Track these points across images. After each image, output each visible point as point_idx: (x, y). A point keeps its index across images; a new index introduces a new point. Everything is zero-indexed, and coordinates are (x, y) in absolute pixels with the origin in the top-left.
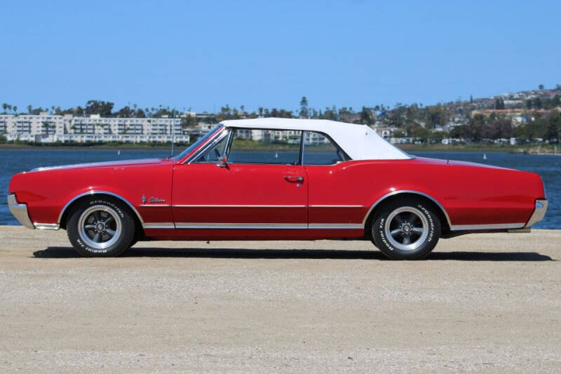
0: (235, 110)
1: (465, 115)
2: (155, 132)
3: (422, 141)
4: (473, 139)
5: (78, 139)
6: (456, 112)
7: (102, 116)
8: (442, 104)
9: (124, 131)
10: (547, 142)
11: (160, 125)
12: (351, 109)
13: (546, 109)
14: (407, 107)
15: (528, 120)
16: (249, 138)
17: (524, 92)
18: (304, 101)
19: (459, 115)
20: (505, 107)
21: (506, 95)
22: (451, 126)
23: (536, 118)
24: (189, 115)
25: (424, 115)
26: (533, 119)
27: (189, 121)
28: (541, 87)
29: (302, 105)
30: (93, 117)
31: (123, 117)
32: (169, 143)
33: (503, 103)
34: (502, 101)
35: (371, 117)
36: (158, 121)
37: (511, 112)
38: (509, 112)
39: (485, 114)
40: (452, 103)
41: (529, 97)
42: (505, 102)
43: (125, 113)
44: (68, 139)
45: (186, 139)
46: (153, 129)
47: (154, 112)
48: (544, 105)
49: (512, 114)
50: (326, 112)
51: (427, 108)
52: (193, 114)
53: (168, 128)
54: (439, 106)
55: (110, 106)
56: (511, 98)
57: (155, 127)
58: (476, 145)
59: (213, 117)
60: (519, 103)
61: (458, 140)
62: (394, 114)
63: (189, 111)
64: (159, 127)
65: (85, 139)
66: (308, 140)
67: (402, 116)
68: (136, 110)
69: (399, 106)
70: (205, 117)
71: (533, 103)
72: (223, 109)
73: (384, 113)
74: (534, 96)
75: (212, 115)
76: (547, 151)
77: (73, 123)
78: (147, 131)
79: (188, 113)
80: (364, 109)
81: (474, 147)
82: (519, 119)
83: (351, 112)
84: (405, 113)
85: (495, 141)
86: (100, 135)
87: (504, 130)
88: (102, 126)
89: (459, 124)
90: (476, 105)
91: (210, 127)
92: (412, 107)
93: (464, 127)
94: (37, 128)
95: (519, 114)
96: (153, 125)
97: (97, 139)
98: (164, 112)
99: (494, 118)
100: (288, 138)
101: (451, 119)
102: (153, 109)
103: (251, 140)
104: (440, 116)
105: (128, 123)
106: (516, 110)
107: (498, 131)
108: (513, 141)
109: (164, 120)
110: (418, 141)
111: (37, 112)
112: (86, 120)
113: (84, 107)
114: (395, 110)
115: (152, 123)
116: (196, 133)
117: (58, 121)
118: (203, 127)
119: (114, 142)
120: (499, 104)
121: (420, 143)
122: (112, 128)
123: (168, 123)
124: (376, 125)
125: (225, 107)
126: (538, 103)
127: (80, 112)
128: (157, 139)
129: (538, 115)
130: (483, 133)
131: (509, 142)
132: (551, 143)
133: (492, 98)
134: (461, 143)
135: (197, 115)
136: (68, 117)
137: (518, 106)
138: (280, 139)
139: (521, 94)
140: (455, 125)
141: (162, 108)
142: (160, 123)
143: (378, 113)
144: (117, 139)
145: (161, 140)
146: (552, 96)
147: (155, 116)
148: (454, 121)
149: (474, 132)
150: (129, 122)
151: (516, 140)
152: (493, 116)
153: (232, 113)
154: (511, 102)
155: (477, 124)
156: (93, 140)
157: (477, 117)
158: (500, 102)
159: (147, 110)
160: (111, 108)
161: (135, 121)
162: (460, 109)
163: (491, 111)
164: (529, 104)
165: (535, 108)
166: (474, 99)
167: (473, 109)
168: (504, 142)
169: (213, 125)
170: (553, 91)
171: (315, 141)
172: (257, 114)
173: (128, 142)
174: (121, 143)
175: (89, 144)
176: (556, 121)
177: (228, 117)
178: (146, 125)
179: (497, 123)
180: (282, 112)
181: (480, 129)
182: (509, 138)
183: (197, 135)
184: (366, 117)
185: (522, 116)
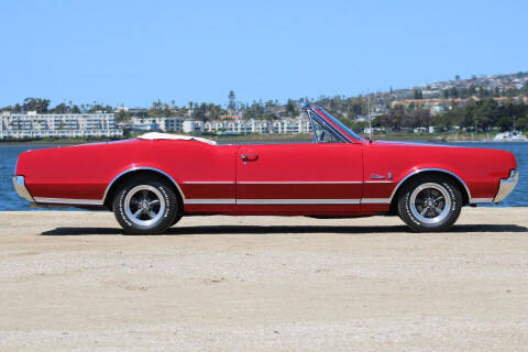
0: (166, 105)
1: (385, 106)
2: (89, 127)
4: (393, 128)
5: (16, 136)
6: (377, 103)
7: (38, 112)
8: (364, 95)
9: (60, 126)
10: (464, 129)
11: (94, 121)
12: (277, 101)
13: (462, 98)
14: (330, 99)
15: (446, 109)
17: (441, 83)
18: (232, 95)
19: (380, 105)
20: (423, 97)
21: (424, 85)
22: (372, 117)
23: (453, 107)
24: (122, 111)
25: (347, 106)
26: (450, 108)
27: (122, 116)
28: (457, 77)
29: (229, 98)
30: (30, 113)
31: (58, 113)
32: (103, 137)
33: (421, 94)
34: (421, 92)
35: (296, 109)
36: (92, 116)
37: (429, 102)
38: (427, 102)
39: (404, 104)
40: (373, 94)
41: (446, 88)
42: (424, 92)
43: (61, 109)
44: (6, 135)
45: (119, 133)
46: (88, 125)
47: (89, 108)
48: (460, 95)
49: (431, 103)
50: (253, 106)
51: (349, 100)
52: (126, 109)
53: (103, 123)
54: (360, 98)
55: (46, 103)
56: (429, 88)
57: (89, 123)
58: (396, 134)
60: (437, 94)
61: (379, 129)
63: (122, 106)
64: (94, 123)
65: (22, 135)
66: (236, 129)
68: (72, 107)
69: (322, 98)
70: (137, 112)
71: (450, 93)
72: (155, 104)
73: (308, 106)
74: (451, 87)
75: (144, 110)
76: (464, 138)
77: (11, 120)
78: (83, 126)
79: (121, 108)
80: (289, 101)
81: (394, 135)
82: (437, 109)
83: (277, 104)
84: (329, 104)
85: (416, 131)
86: (38, 131)
87: (423, 119)
88: (40, 122)
89: (380, 115)
90: (395, 96)
91: (142, 121)
92: (335, 99)
93: (385, 117)
95: (437, 103)
96: (88, 121)
97: (35, 135)
98: (98, 108)
99: (413, 108)
100: (217, 130)
101: (372, 110)
102: (88, 105)
104: (362, 107)
105: (64, 119)
106: (434, 100)
107: (417, 120)
108: (431, 129)
109: (98, 116)
112: (23, 117)
113: (21, 104)
114: (318, 101)
115: (87, 119)
116: (128, 128)
118: (136, 121)
119: (51, 137)
120: (418, 95)
122: (49, 123)
123: (102, 118)
124: (301, 117)
125: (157, 102)
126: (455, 93)
127: (18, 109)
128: (92, 134)
129: (454, 104)
130: (403, 122)
131: (428, 131)
132: (468, 130)
133: (411, 88)
134: (384, 132)
135: (130, 110)
136: (7, 114)
137: (436, 96)
138: (210, 131)
139: (438, 85)
140: (376, 115)
141: (97, 104)
142: (94, 118)
143: (303, 105)
144: (53, 134)
145: (95, 134)
146: (468, 86)
147: (90, 112)
148: (375, 111)
149: (395, 121)
150: (64, 117)
151: (435, 128)
152: (412, 106)
153: (164, 108)
154: (429, 92)
155: (397, 114)
156: (30, 135)
157: (396, 107)
158: (419, 92)
159: (83, 107)
160: (47, 105)
161: (70, 116)
162: (381, 101)
163: (410, 101)
164: (446, 94)
165: (451, 97)
166: (394, 90)
167: (393, 99)
168: (423, 131)
169: (145, 119)
170: (469, 81)
171: (243, 131)
172: (187, 108)
173: (64, 137)
174: (57, 138)
175: (27, 140)
176: (472, 109)
177: (160, 111)
178: (82, 120)
179: (417, 112)
180: (211, 106)
181: (400, 119)
182: (427, 127)
183: (130, 130)
184: (291, 109)
185: (439, 105)
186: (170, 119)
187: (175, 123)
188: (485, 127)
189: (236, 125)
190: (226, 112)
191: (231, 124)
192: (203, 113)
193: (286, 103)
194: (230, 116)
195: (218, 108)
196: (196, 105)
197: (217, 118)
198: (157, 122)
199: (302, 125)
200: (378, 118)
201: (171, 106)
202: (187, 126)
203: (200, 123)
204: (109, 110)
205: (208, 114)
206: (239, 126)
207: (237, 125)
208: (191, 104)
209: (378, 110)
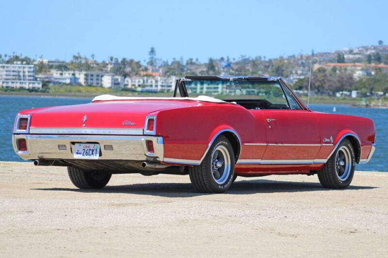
0: (86, 59)
1: (307, 68)
2: (8, 77)
3: (266, 93)
4: (316, 91)
6: (299, 66)
8: (285, 57)
11: (13, 71)
12: (197, 60)
14: (251, 59)
15: (369, 74)
16: (100, 85)
17: (363, 47)
18: (152, 51)
19: (302, 68)
20: (346, 61)
21: (347, 49)
22: (294, 79)
23: (377, 73)
24: (42, 63)
25: (267, 67)
26: (373, 73)
27: (42, 68)
28: (380, 42)
29: (150, 54)
32: (22, 89)
33: (344, 58)
34: (343, 55)
35: (216, 68)
36: (11, 67)
37: (352, 66)
38: (349, 67)
39: (326, 67)
40: (294, 56)
41: (369, 53)
42: (346, 56)
45: (38, 85)
46: (6, 75)
47: (7, 59)
48: (383, 60)
49: (353, 68)
50: (173, 63)
51: (270, 61)
52: (45, 61)
53: (21, 74)
54: (282, 59)
56: (351, 52)
57: (8, 73)
58: (320, 97)
59: (64, 64)
60: (359, 58)
61: (301, 92)
62: (238, 66)
63: (41, 58)
64: (12, 73)
66: (157, 86)
67: (247, 68)
69: (243, 58)
70: (56, 64)
71: (373, 58)
72: (76, 58)
73: (229, 65)
74: (373, 51)
75: (63, 62)
79: (41, 60)
81: (316, 99)
82: (360, 73)
83: (197, 63)
84: (250, 65)
85: (338, 95)
87: (346, 84)
89: (302, 77)
90: (317, 58)
91: (61, 74)
92: (256, 58)
93: (307, 80)
95: (359, 68)
96: (7, 71)
98: (17, 58)
99: (335, 71)
100: (137, 86)
101: (294, 72)
102: (6, 56)
103: (101, 86)
104: (283, 68)
106: (357, 64)
107: (341, 84)
108: (354, 94)
109: (17, 66)
110: (262, 93)
114: (239, 61)
115: (5, 69)
116: (47, 80)
118: (55, 74)
120: (340, 59)
121: (264, 94)
123: (21, 70)
125: (77, 55)
126: (378, 59)
128: (10, 85)
129: (378, 70)
130: (326, 86)
131: (350, 95)
133: (333, 52)
134: (306, 95)
135: (49, 62)
137: (358, 61)
138: (129, 86)
139: (360, 49)
140: (298, 77)
141: (15, 55)
142: (12, 69)
143: (224, 64)
145: (14, 85)
147: (8, 62)
148: (297, 73)
149: (317, 84)
151: (358, 93)
152: (334, 69)
153: (83, 62)
154: (351, 56)
155: (320, 76)
157: (321, 70)
158: (341, 56)
162: (302, 63)
163: (332, 65)
164: (369, 59)
165: (374, 62)
166: (315, 53)
167: (315, 62)
168: (346, 95)
169: (64, 72)
171: (164, 88)
172: (107, 62)
177: (79, 64)
179: (339, 76)
180: (132, 61)
181: (323, 82)
182: (350, 91)
183: (49, 82)
184: (213, 69)
185: (362, 70)
186: (90, 73)
187: (95, 78)
189: (157, 81)
190: (146, 69)
191: (151, 81)
192: (123, 68)
193: (207, 62)
194: (150, 72)
195: (138, 64)
196: (117, 60)
197: (137, 74)
198: (77, 76)
200: (300, 80)
201: (91, 60)
202: (107, 81)
203: (119, 78)
204: (27, 61)
205: (128, 70)
206: (159, 84)
208: (112, 59)
209: (300, 72)
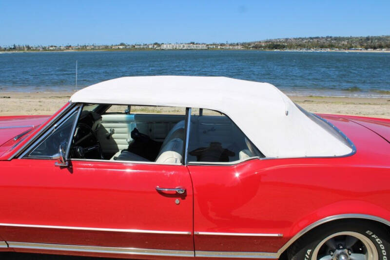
9: (196, 47)
14: (244, 43)
18: (227, 42)
26: (266, 45)
27: (207, 45)
40: (252, 42)
43: (197, 44)
45: (207, 48)
49: (262, 44)
50: (231, 43)
51: (248, 43)
54: (250, 42)
55: (194, 43)
65: (190, 48)
77: (188, 46)
78: (200, 47)
85: (260, 49)
86: (192, 48)
87: (261, 47)
94: (182, 46)
95: (264, 44)
102: (201, 43)
104: (250, 44)
111: (182, 44)
112: (190, 45)
113: (190, 43)
117: (185, 45)
118: (210, 46)
119: (195, 49)
120: (260, 42)
126: (267, 42)
132: (269, 49)
134: (254, 49)
135: (209, 44)
137: (263, 42)
139: (264, 40)
145: (203, 48)
149: (256, 47)
150: (197, 45)
151: (263, 48)
152: (259, 44)
155: (256, 45)
164: (265, 42)
166: (256, 41)
167: (256, 43)
170: (269, 40)
176: (270, 45)
177: (214, 44)
178: (200, 46)
184: (237, 44)
186: (216, 46)
188: (272, 48)
190: (226, 45)
192: (222, 45)
195: (224, 44)
197: (224, 46)
198: (214, 46)
199: (239, 47)
201: (216, 43)
203: (221, 47)
204: (205, 44)
207: (228, 47)
208: (220, 43)
209: (253, 45)
